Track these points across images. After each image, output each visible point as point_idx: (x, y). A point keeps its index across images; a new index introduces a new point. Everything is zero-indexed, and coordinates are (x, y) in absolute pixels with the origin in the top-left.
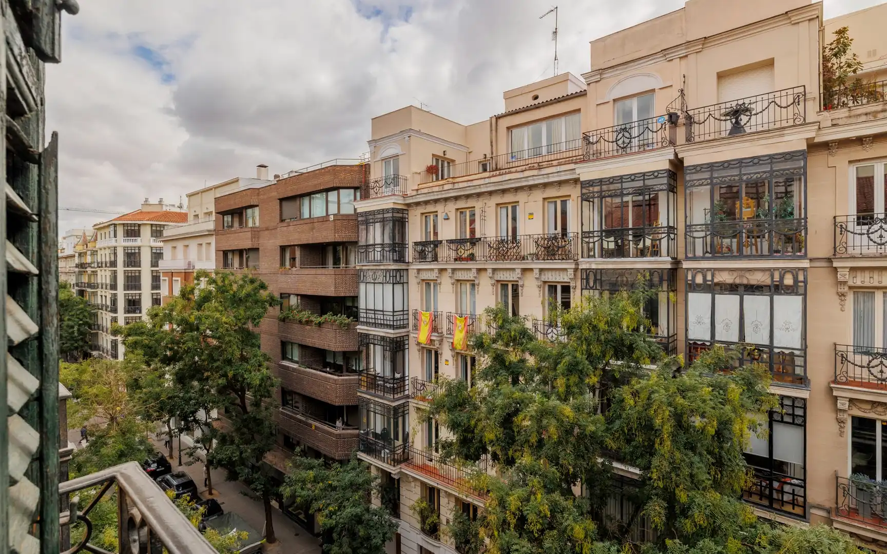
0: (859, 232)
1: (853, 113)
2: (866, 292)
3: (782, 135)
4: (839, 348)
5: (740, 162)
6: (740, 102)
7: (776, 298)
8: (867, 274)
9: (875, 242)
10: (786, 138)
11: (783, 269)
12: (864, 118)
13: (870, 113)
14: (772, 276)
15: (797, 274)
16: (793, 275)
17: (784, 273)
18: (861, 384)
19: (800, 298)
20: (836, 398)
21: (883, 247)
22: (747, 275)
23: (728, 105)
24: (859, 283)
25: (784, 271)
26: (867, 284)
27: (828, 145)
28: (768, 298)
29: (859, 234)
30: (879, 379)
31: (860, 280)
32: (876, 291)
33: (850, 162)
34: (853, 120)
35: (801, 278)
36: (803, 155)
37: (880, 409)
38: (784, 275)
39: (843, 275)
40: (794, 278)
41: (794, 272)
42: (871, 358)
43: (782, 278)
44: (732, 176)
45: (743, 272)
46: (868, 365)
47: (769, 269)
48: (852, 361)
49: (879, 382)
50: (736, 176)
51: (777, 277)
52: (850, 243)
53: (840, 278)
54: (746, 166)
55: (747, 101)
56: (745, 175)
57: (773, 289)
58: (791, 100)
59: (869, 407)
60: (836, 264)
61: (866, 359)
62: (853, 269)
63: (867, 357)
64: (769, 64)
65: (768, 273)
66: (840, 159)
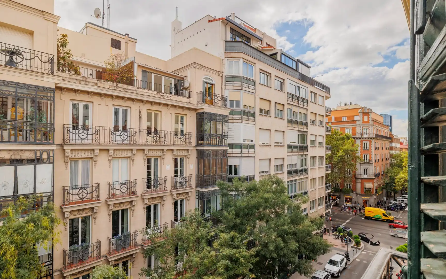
0: (75, 133)
1: (71, 77)
2: (75, 160)
3: (43, 77)
4: (66, 188)
5: (17, 85)
6: (17, 48)
7: (38, 166)
8: (77, 152)
9: (81, 138)
10: (45, 79)
11: (42, 150)
12: (75, 81)
13: (78, 80)
14: (36, 154)
15: (50, 153)
16: (47, 153)
17: (43, 152)
18: (75, 203)
19: (51, 165)
20: (64, 213)
21: (83, 140)
22: (20, 153)
23: (8, 46)
24: (73, 157)
25: (43, 151)
26: (77, 157)
27: (62, 89)
28: (33, 166)
29: (75, 134)
30: (82, 199)
31: (73, 155)
32: (79, 160)
33: (71, 100)
34: (71, 80)
35: (51, 155)
36: (53, 91)
37: (81, 212)
38: (42, 153)
39: (68, 153)
40: (48, 154)
41: (48, 151)
42: (79, 190)
43: (41, 155)
44: (10, 91)
45: (17, 152)
46: (78, 193)
47: (34, 150)
48: (71, 193)
49: (82, 200)
50: (14, 92)
51: (38, 154)
52: (71, 138)
53: (66, 154)
54: (20, 88)
55: (21, 49)
56: (19, 93)
57: (36, 161)
58: (47, 60)
59: (77, 212)
60: (65, 148)
61: (77, 191)
62: (72, 150)
63: (77, 190)
64: (31, 33)
65: (33, 152)
66: (67, 97)
